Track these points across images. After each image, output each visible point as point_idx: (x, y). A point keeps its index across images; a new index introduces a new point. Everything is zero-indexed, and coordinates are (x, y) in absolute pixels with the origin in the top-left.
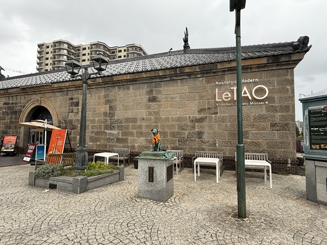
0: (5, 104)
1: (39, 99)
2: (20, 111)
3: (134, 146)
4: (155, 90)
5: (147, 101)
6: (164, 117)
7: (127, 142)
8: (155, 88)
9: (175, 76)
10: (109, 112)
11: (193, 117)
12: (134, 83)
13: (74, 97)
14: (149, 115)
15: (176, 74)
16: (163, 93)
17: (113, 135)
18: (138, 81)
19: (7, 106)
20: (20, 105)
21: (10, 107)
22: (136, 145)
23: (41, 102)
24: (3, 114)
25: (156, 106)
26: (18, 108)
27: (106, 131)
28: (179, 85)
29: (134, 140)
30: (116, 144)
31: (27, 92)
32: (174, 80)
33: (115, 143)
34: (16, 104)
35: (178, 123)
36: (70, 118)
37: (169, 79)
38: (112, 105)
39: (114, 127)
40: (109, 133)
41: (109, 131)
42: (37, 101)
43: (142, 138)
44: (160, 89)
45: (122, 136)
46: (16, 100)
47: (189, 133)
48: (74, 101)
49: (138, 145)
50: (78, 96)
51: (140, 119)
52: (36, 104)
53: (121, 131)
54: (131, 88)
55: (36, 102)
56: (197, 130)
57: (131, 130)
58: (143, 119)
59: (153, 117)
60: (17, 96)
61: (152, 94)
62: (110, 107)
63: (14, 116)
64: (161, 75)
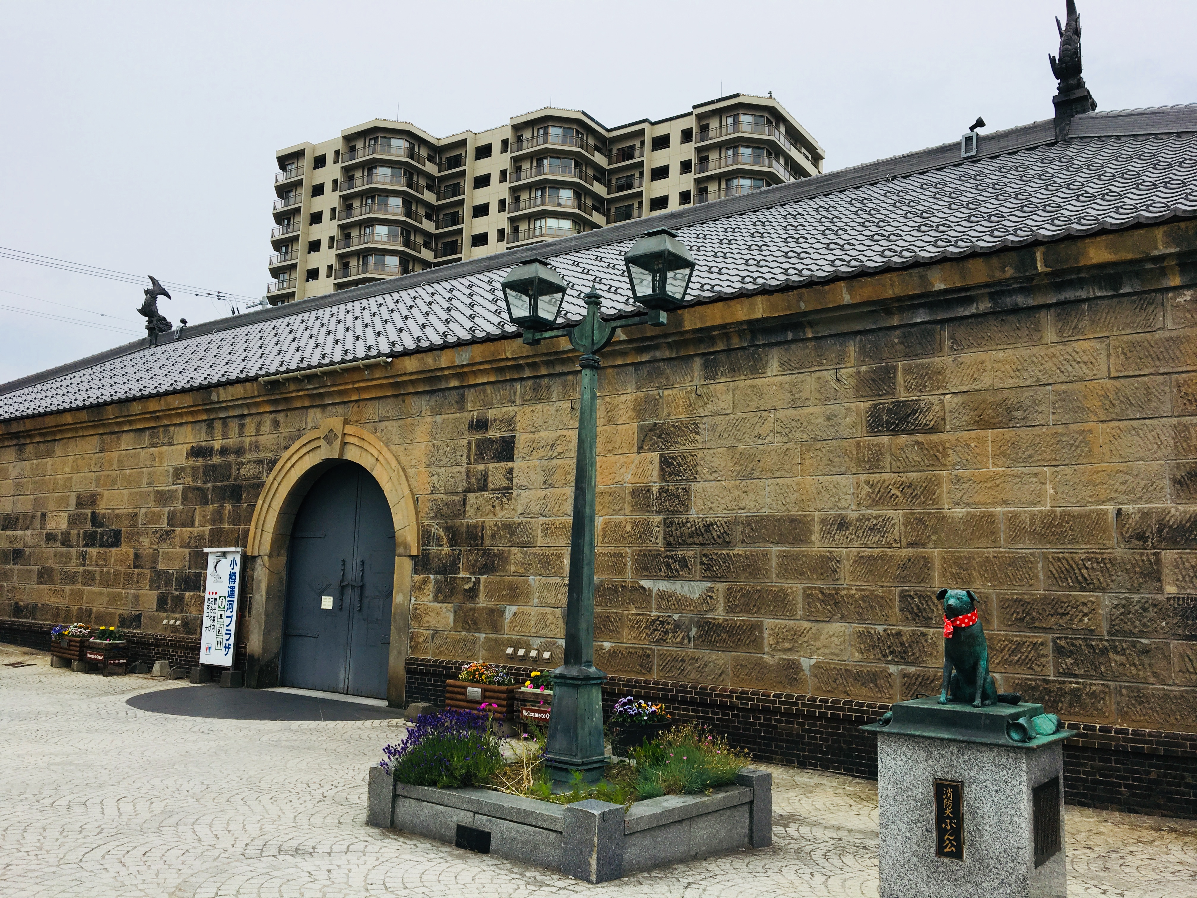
0: (196, 452)
1: (338, 431)
2: (257, 486)
3: (793, 667)
4: (907, 371)
5: (861, 430)
6: (960, 512)
7: (756, 643)
8: (907, 356)
9: (1023, 290)
10: (662, 490)
11: (1145, 515)
12: (790, 336)
13: (491, 414)
14: (875, 503)
15: (1031, 279)
16: (955, 383)
17: (680, 603)
18: (811, 324)
19: (201, 462)
20: (255, 456)
21: (214, 466)
22: (806, 663)
23: (344, 444)
24: (185, 498)
25: (914, 456)
26: (249, 470)
27: (646, 584)
28: (1050, 335)
29: (795, 635)
30: (698, 653)
31: (287, 400)
32: (1016, 310)
33: (690, 650)
34: (239, 451)
35: (1051, 550)
36: (471, 518)
37: (984, 306)
38: (674, 450)
39: (684, 563)
40: (662, 596)
41: (663, 586)
42: (329, 438)
43: (836, 627)
44: (937, 361)
45: (730, 609)
46: (241, 434)
47: (1126, 606)
48: (492, 434)
49: (817, 666)
50: (511, 409)
51: (823, 521)
52: (325, 453)
53: (721, 587)
54: (774, 366)
55: (322, 442)
56: (1171, 589)
57: (774, 582)
58: (842, 524)
59: (896, 515)
60: (243, 416)
61: (892, 392)
62: (665, 462)
63: (228, 507)
64: (939, 286)
